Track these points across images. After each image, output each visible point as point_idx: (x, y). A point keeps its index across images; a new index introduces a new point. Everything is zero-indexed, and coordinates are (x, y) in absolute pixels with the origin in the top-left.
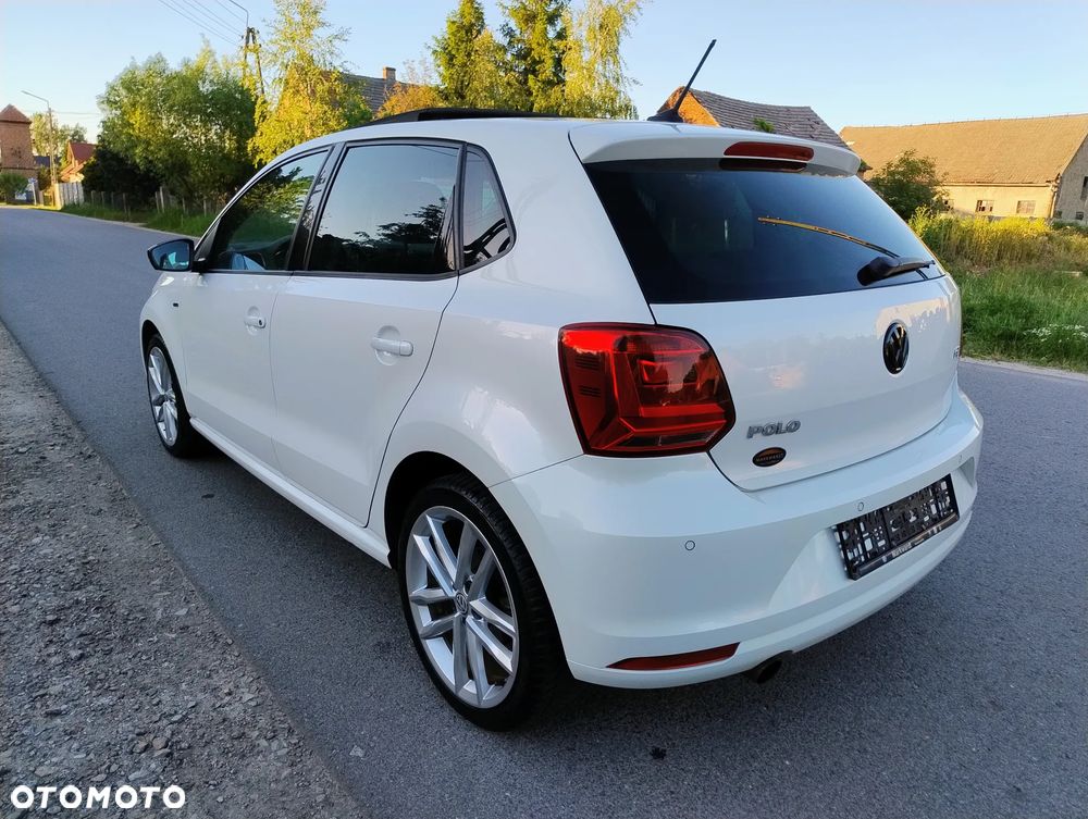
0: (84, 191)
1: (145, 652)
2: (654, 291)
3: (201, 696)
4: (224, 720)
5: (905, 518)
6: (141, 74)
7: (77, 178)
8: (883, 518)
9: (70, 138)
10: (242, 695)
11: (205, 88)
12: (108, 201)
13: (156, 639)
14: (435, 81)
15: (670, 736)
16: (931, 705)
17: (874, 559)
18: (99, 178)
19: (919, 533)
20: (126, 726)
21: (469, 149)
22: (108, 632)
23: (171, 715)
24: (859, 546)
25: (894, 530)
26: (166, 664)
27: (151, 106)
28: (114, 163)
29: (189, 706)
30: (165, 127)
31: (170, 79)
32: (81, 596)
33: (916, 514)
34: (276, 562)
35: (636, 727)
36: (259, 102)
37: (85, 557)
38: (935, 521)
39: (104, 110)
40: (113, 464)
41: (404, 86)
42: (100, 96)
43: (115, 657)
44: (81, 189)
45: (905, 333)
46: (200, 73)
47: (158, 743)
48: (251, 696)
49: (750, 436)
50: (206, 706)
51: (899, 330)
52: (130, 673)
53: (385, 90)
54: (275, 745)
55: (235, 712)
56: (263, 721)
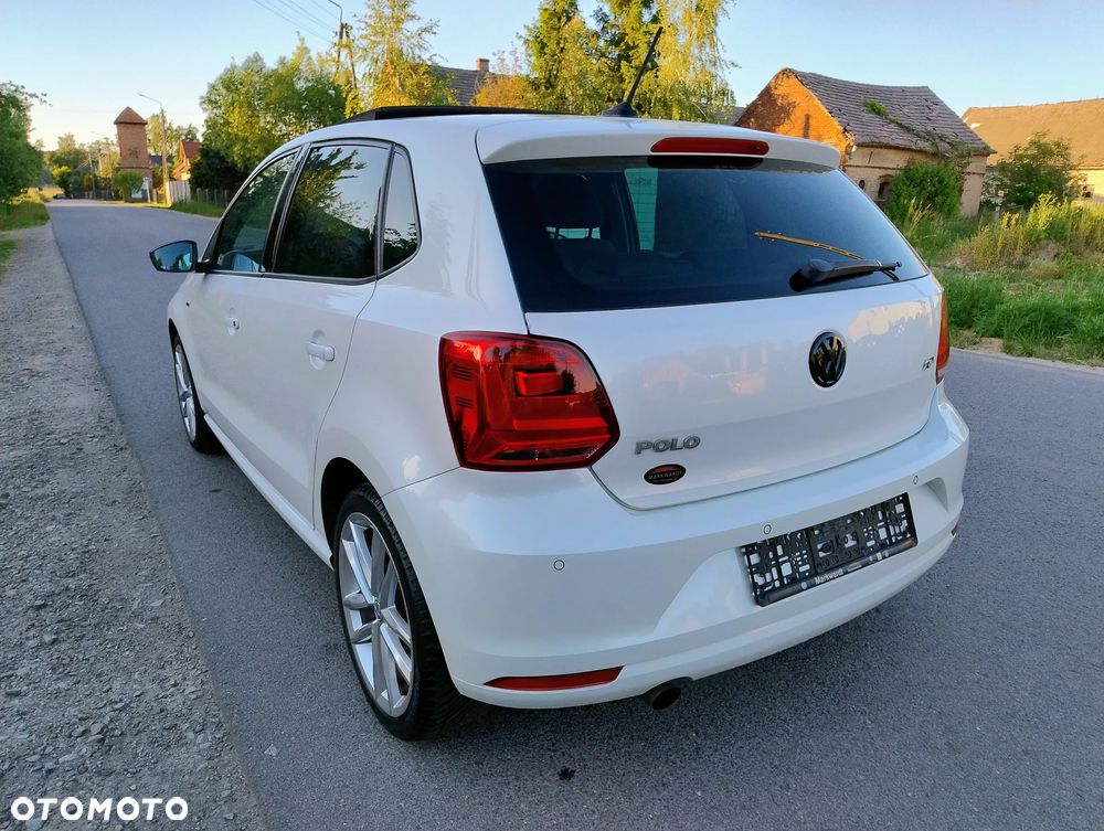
0: (192, 188)
1: (112, 641)
2: (532, 299)
3: (148, 686)
4: (162, 711)
5: (840, 541)
6: (239, 75)
7: (186, 176)
8: (809, 542)
9: (184, 137)
10: (186, 685)
11: (301, 85)
12: (212, 198)
13: (125, 628)
14: (525, 70)
15: (585, 756)
16: (878, 742)
17: (793, 584)
18: (204, 175)
19: (856, 560)
20: (72, 710)
21: (396, 149)
22: (85, 619)
23: (117, 703)
24: (774, 570)
25: (822, 554)
26: (127, 653)
27: (249, 105)
28: (217, 161)
29: (136, 694)
30: (262, 125)
31: (267, 78)
32: (72, 583)
33: (855, 538)
34: (257, 558)
35: (553, 745)
36: (350, 97)
37: (87, 546)
38: (882, 546)
39: (205, 110)
40: (139, 457)
41: (495, 77)
42: (202, 97)
43: (84, 643)
44: (188, 186)
45: (839, 343)
46: (294, 71)
47: (96, 729)
48: (194, 689)
49: (638, 451)
50: (150, 696)
51: (831, 339)
52: (92, 659)
53: (476, 82)
54: (200, 738)
55: (174, 704)
56: (197, 716)
